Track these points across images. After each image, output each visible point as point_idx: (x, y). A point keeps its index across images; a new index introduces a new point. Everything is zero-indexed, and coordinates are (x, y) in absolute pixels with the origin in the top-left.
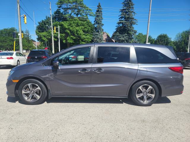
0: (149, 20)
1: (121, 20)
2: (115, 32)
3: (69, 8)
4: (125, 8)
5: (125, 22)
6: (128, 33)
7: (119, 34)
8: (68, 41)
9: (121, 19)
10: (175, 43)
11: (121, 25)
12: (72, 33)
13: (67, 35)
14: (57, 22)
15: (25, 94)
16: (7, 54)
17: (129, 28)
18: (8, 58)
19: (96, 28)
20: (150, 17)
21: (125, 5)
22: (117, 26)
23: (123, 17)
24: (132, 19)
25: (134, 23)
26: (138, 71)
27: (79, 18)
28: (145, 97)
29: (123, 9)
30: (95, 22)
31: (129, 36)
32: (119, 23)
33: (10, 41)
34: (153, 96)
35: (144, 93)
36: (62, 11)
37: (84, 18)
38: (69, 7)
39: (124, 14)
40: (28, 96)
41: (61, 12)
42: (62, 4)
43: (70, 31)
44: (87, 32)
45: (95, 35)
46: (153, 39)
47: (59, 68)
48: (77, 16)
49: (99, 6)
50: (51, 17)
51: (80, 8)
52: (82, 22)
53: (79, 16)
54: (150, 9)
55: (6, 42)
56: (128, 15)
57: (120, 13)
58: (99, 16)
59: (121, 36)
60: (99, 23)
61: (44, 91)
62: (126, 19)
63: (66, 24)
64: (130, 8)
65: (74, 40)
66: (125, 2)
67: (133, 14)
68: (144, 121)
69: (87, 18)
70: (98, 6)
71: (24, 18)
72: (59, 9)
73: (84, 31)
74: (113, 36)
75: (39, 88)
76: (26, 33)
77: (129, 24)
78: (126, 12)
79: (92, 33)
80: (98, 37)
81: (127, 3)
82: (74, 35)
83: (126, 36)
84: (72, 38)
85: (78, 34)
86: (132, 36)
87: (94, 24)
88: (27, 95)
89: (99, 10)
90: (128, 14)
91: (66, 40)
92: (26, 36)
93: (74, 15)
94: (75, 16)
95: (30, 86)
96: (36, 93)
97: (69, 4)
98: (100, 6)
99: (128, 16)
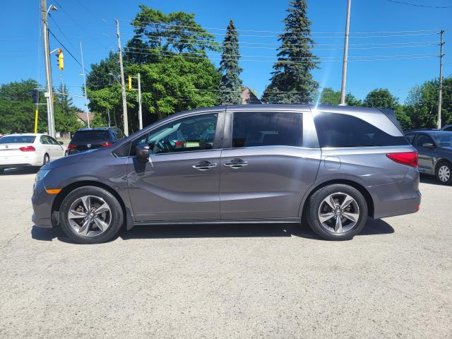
0: (346, 57)
1: (283, 59)
2: (269, 87)
3: (163, 34)
4: (290, 32)
5: (293, 62)
6: (299, 89)
7: (278, 91)
8: (161, 109)
9: (281, 57)
10: (408, 110)
11: (283, 70)
12: (170, 89)
13: (158, 95)
14: (134, 65)
15: (75, 220)
16: (19, 140)
17: (301, 76)
18: (22, 149)
19: (224, 79)
20: (347, 52)
21: (291, 25)
22: (272, 73)
23: (287, 53)
24: (307, 55)
25: (313, 66)
26: (322, 164)
27: (186, 55)
28: (338, 221)
29: (286, 35)
30: (223, 64)
31: (301, 94)
32: (277, 66)
33: (23, 112)
34: (356, 217)
35: (335, 211)
36: (145, 39)
37: (196, 56)
38: (161, 30)
39: (287, 46)
40: (81, 225)
41: (144, 42)
42: (146, 24)
43: (166, 85)
44: (205, 87)
45: (224, 93)
46: (358, 100)
47: (150, 160)
48: (181, 51)
49: (231, 28)
50: (121, 55)
51: (186, 31)
52: (193, 65)
53: (185, 50)
54: (348, 33)
55: (14, 114)
56: (297, 46)
57: (281, 43)
58: (231, 50)
59: (283, 95)
60: (231, 67)
61: (118, 213)
62: (294, 56)
63: (153, 71)
64: (301, 30)
65: (174, 105)
66: (291, 18)
67: (309, 44)
68: (336, 268)
69: (204, 56)
70: (229, 28)
71: (58, 56)
72: (138, 36)
73: (197, 85)
74: (266, 95)
75: (106, 206)
76: (62, 92)
77: (302, 67)
78: (294, 42)
79: (217, 89)
80: (230, 99)
81: (295, 19)
82: (174, 95)
83: (294, 94)
84: (169, 101)
85: (183, 92)
86: (308, 94)
87: (220, 69)
88: (79, 222)
89: (230, 37)
90: (297, 44)
91: (156, 106)
92: (60, 99)
93: (173, 49)
94: (176, 51)
95: (87, 201)
96: (100, 216)
97: (162, 24)
98: (234, 28)
99: (298, 49)
